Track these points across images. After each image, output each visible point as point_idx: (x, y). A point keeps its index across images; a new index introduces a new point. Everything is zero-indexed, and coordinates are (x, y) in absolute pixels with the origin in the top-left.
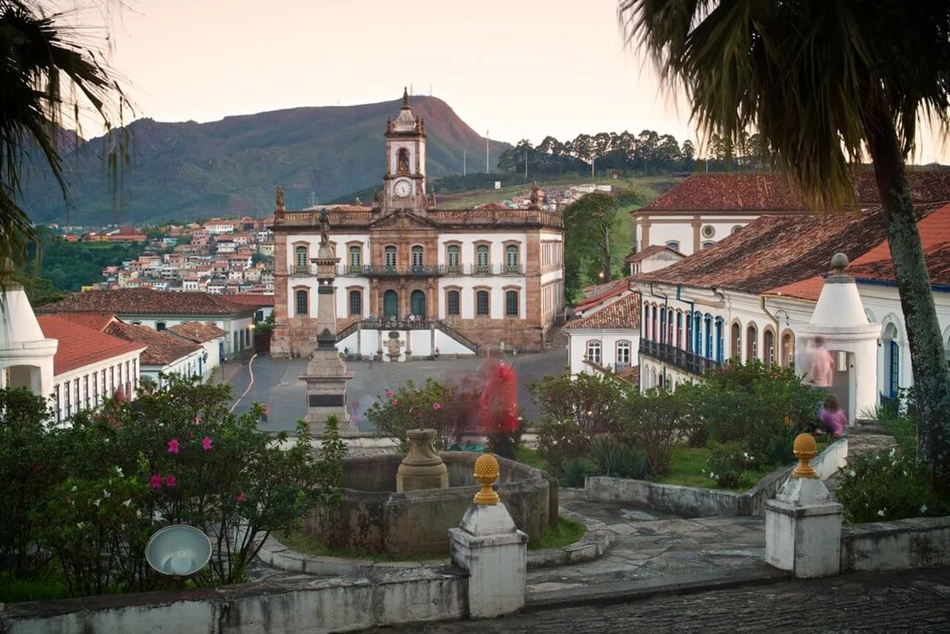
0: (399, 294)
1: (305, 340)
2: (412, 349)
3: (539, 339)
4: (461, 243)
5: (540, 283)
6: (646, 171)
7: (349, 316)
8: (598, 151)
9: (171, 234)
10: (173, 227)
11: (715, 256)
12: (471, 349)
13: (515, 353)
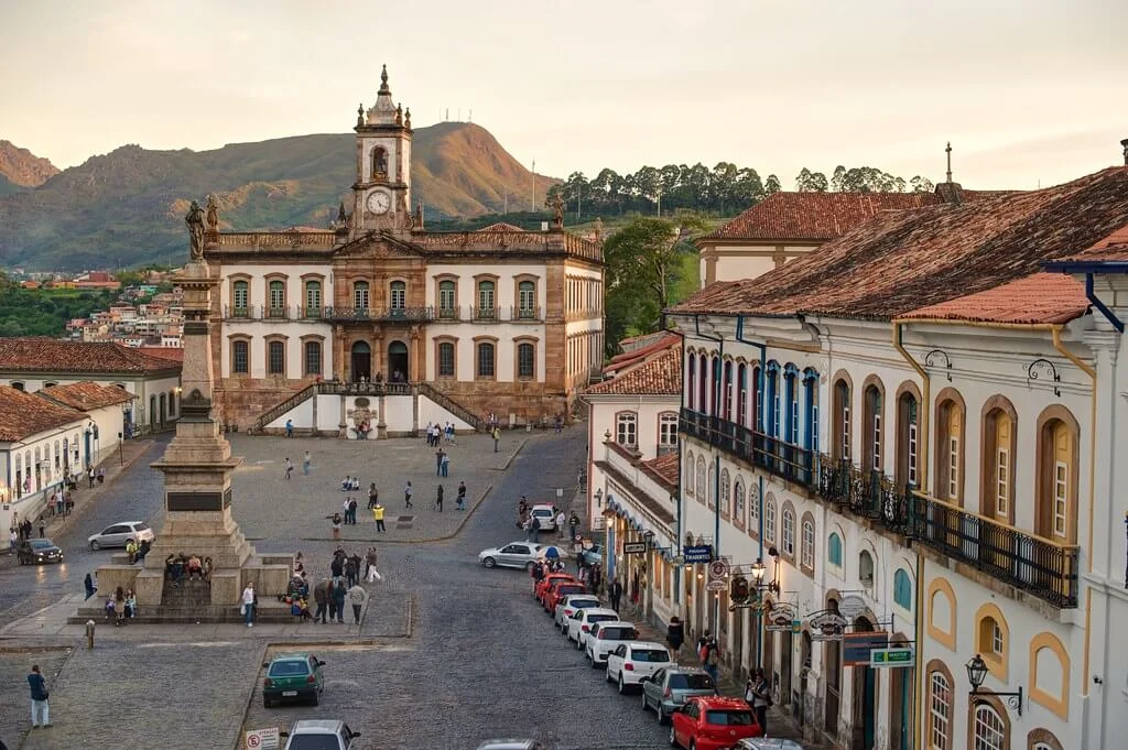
0: (372, 347)
1: (244, 408)
2: (386, 422)
3: (563, 409)
4: (458, 277)
5: (564, 334)
6: (723, 212)
7: (304, 377)
8: (665, 187)
9: (151, 281)
10: (154, 273)
11: (803, 272)
12: (469, 423)
13: (529, 429)
